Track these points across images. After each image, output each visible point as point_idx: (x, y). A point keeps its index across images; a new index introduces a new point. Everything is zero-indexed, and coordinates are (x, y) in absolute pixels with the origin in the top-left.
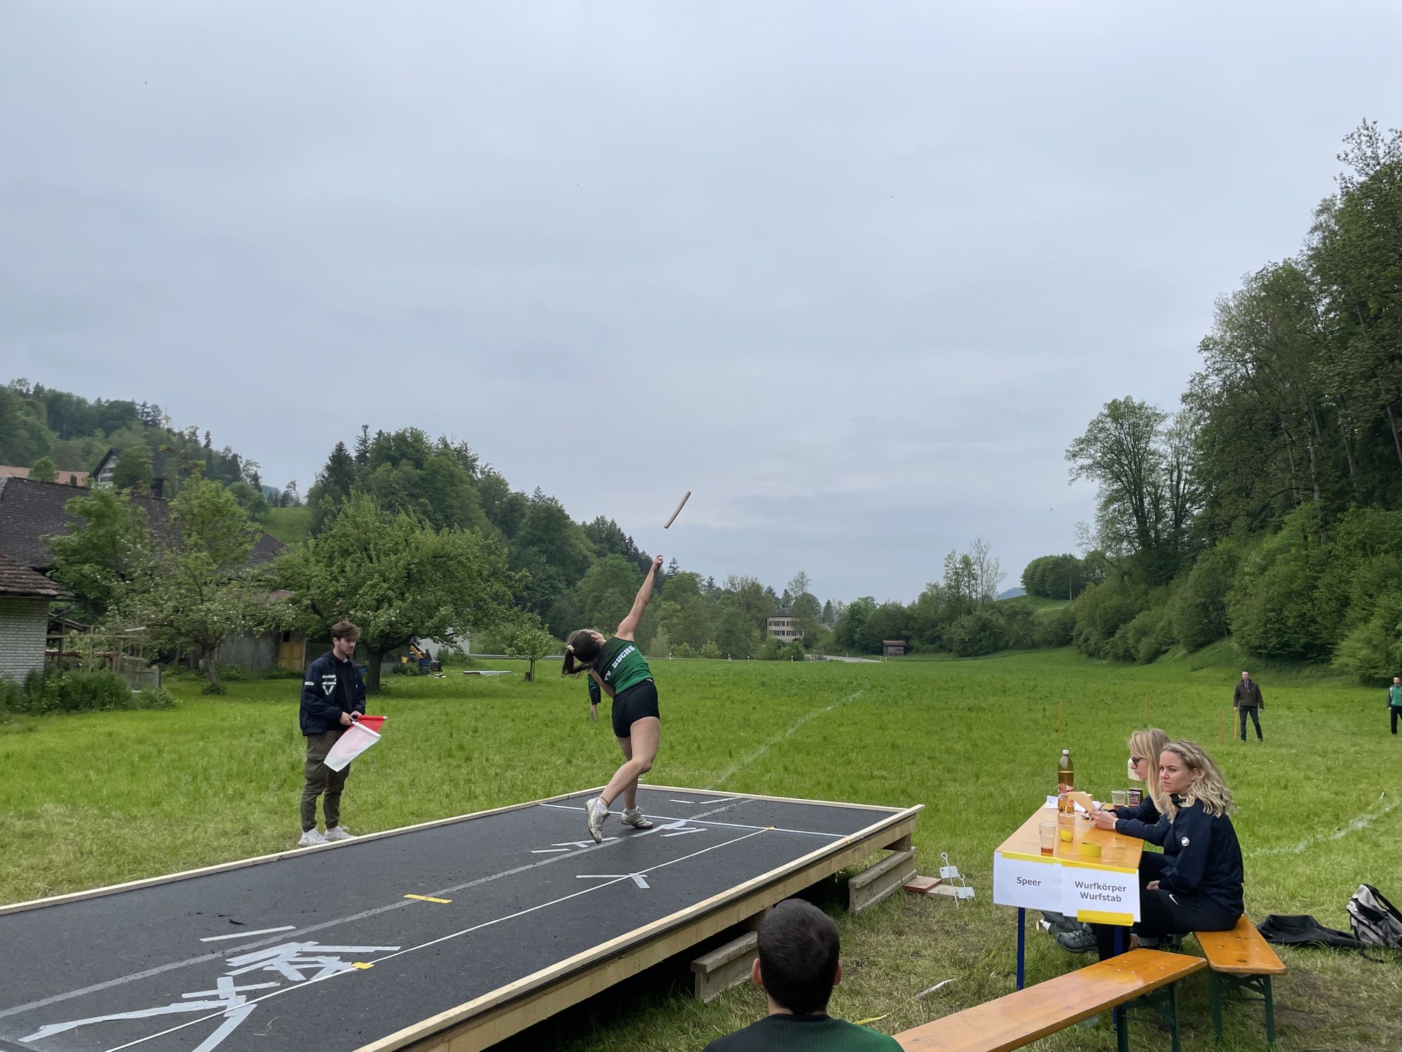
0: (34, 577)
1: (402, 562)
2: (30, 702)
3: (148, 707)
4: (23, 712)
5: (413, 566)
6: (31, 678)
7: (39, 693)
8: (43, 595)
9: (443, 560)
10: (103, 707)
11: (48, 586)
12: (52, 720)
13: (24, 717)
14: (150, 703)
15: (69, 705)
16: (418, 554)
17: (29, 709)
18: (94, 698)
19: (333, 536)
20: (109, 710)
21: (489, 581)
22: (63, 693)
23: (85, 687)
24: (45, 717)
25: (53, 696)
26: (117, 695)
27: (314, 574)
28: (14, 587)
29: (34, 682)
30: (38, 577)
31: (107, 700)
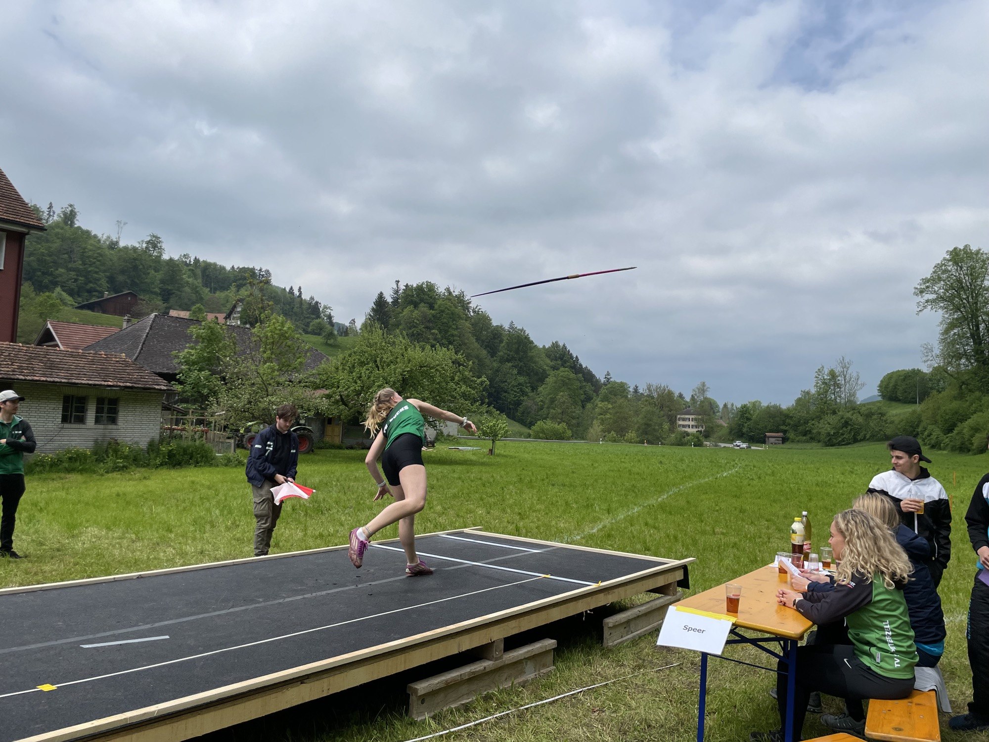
0: (153, 378)
1: (399, 370)
2: (150, 459)
3: (226, 465)
4: (144, 467)
5: (405, 373)
6: (151, 444)
7: (155, 454)
8: (158, 389)
9: (425, 369)
10: (197, 464)
11: (162, 383)
12: (162, 472)
13: (143, 470)
14: (228, 463)
15: (174, 462)
16: (410, 365)
17: (148, 465)
18: (191, 459)
19: (355, 353)
20: (201, 466)
21: (459, 384)
22: (171, 455)
23: (185, 451)
24: (159, 469)
25: (164, 457)
26: (206, 457)
27: (341, 378)
28: (139, 384)
29: (152, 447)
30: (156, 378)
31: (199, 459)
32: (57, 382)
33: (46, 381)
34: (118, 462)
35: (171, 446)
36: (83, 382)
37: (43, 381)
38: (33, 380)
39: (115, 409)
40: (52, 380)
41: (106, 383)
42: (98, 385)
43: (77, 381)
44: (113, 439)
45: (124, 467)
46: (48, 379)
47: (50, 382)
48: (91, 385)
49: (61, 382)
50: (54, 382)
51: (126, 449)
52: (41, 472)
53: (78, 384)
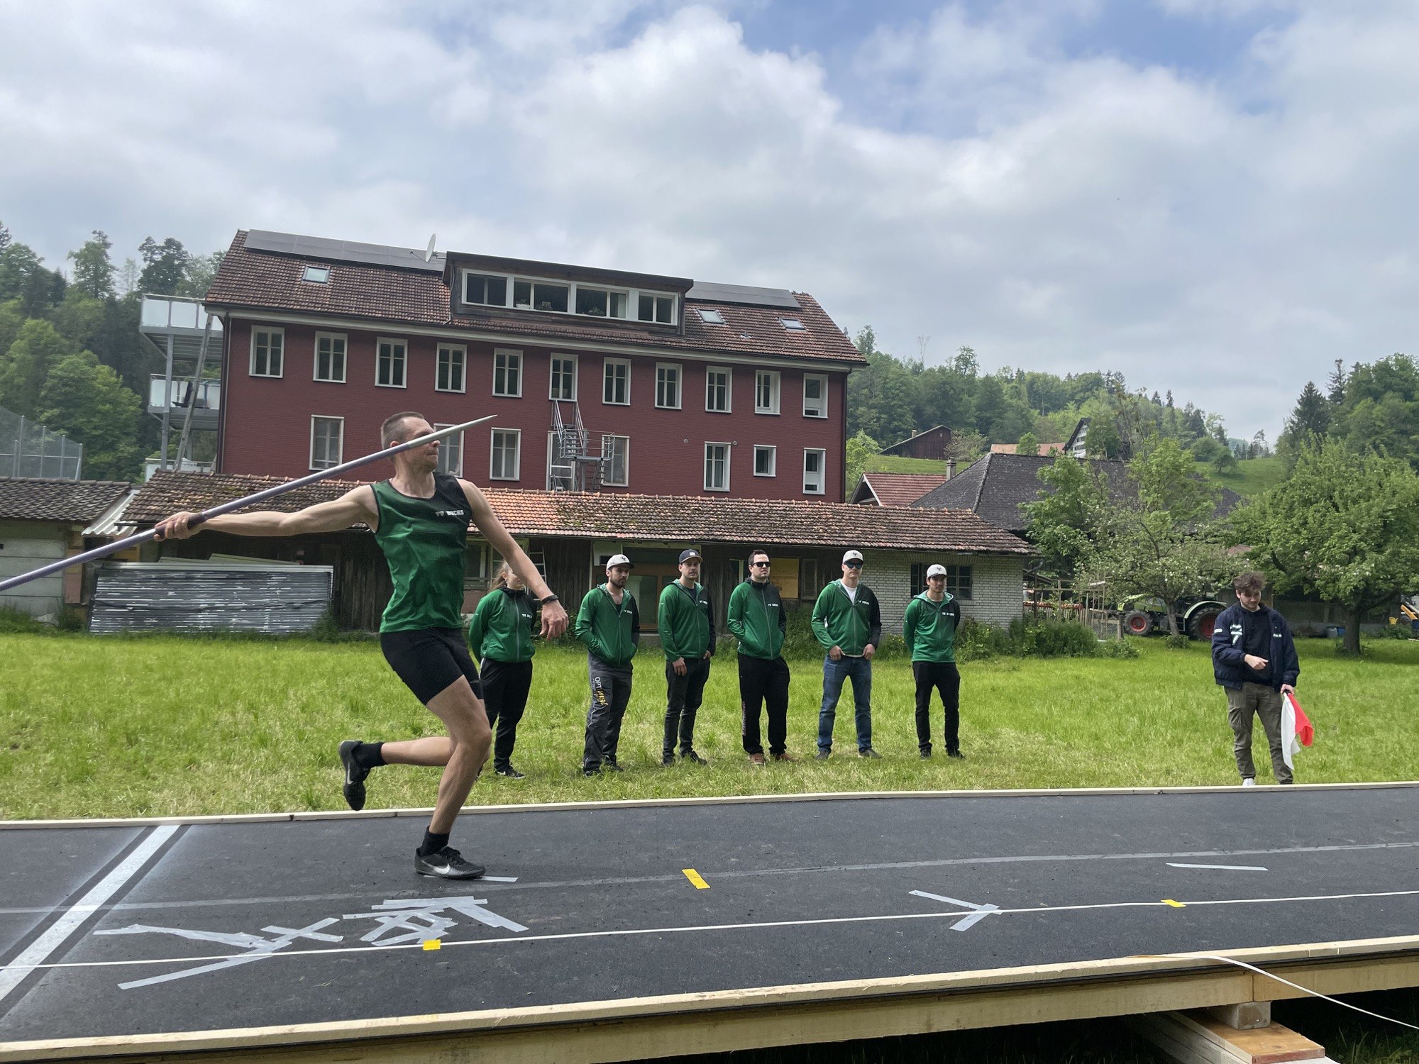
0: (1010, 538)
1: (1375, 509)
2: (1014, 645)
3: (1113, 656)
4: (1009, 654)
6: (1014, 624)
7: (1020, 638)
8: (1017, 553)
10: (1073, 653)
11: (1021, 545)
12: (1031, 662)
13: (1009, 658)
14: (1115, 653)
15: (1045, 650)
17: (1014, 652)
18: (1064, 645)
20: (1079, 656)
22: (1040, 639)
23: (1057, 634)
24: (1027, 659)
25: (1031, 642)
26: (1085, 644)
27: (1273, 526)
28: (994, 547)
29: (1016, 628)
30: (1013, 538)
31: (1076, 647)
32: (904, 548)
33: (893, 547)
34: (978, 647)
35: (1039, 628)
36: (932, 547)
37: (890, 547)
38: (879, 547)
39: (968, 579)
40: (898, 545)
41: (957, 547)
42: (948, 550)
43: (925, 546)
44: (970, 617)
45: (985, 653)
46: (895, 545)
47: (897, 548)
48: (940, 550)
49: (908, 548)
50: (901, 548)
51: (986, 631)
52: (895, 657)
53: (926, 549)
